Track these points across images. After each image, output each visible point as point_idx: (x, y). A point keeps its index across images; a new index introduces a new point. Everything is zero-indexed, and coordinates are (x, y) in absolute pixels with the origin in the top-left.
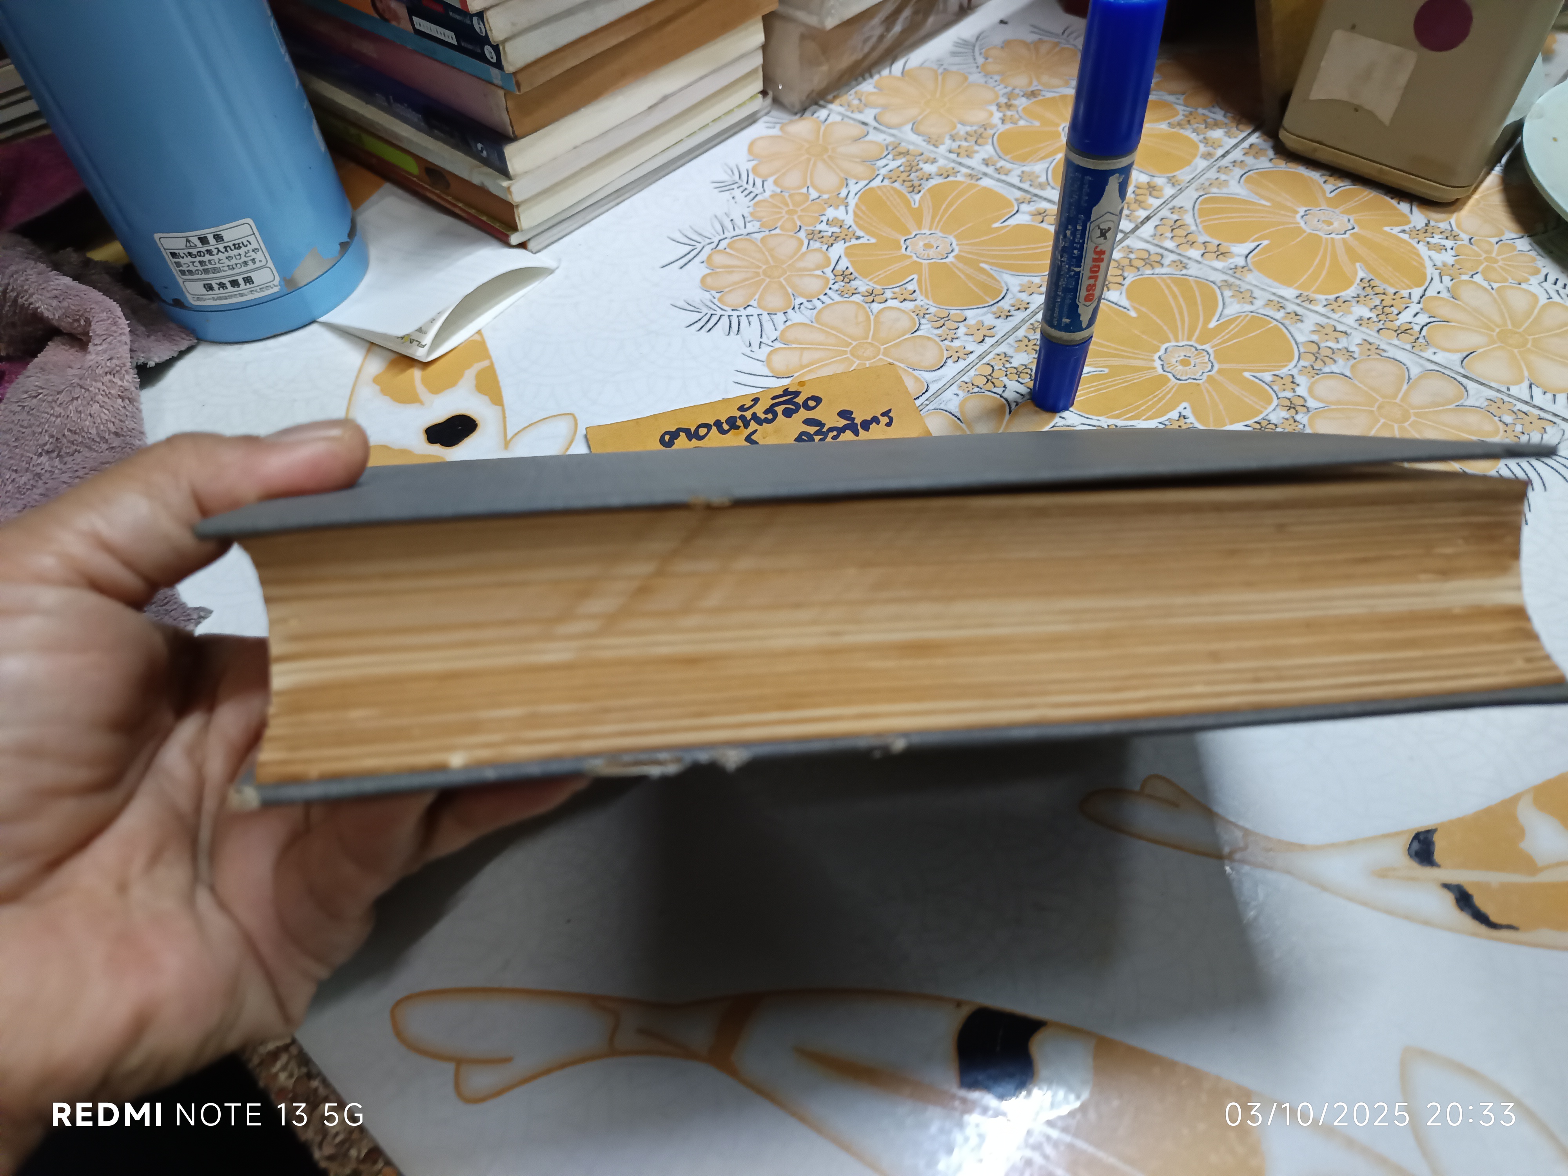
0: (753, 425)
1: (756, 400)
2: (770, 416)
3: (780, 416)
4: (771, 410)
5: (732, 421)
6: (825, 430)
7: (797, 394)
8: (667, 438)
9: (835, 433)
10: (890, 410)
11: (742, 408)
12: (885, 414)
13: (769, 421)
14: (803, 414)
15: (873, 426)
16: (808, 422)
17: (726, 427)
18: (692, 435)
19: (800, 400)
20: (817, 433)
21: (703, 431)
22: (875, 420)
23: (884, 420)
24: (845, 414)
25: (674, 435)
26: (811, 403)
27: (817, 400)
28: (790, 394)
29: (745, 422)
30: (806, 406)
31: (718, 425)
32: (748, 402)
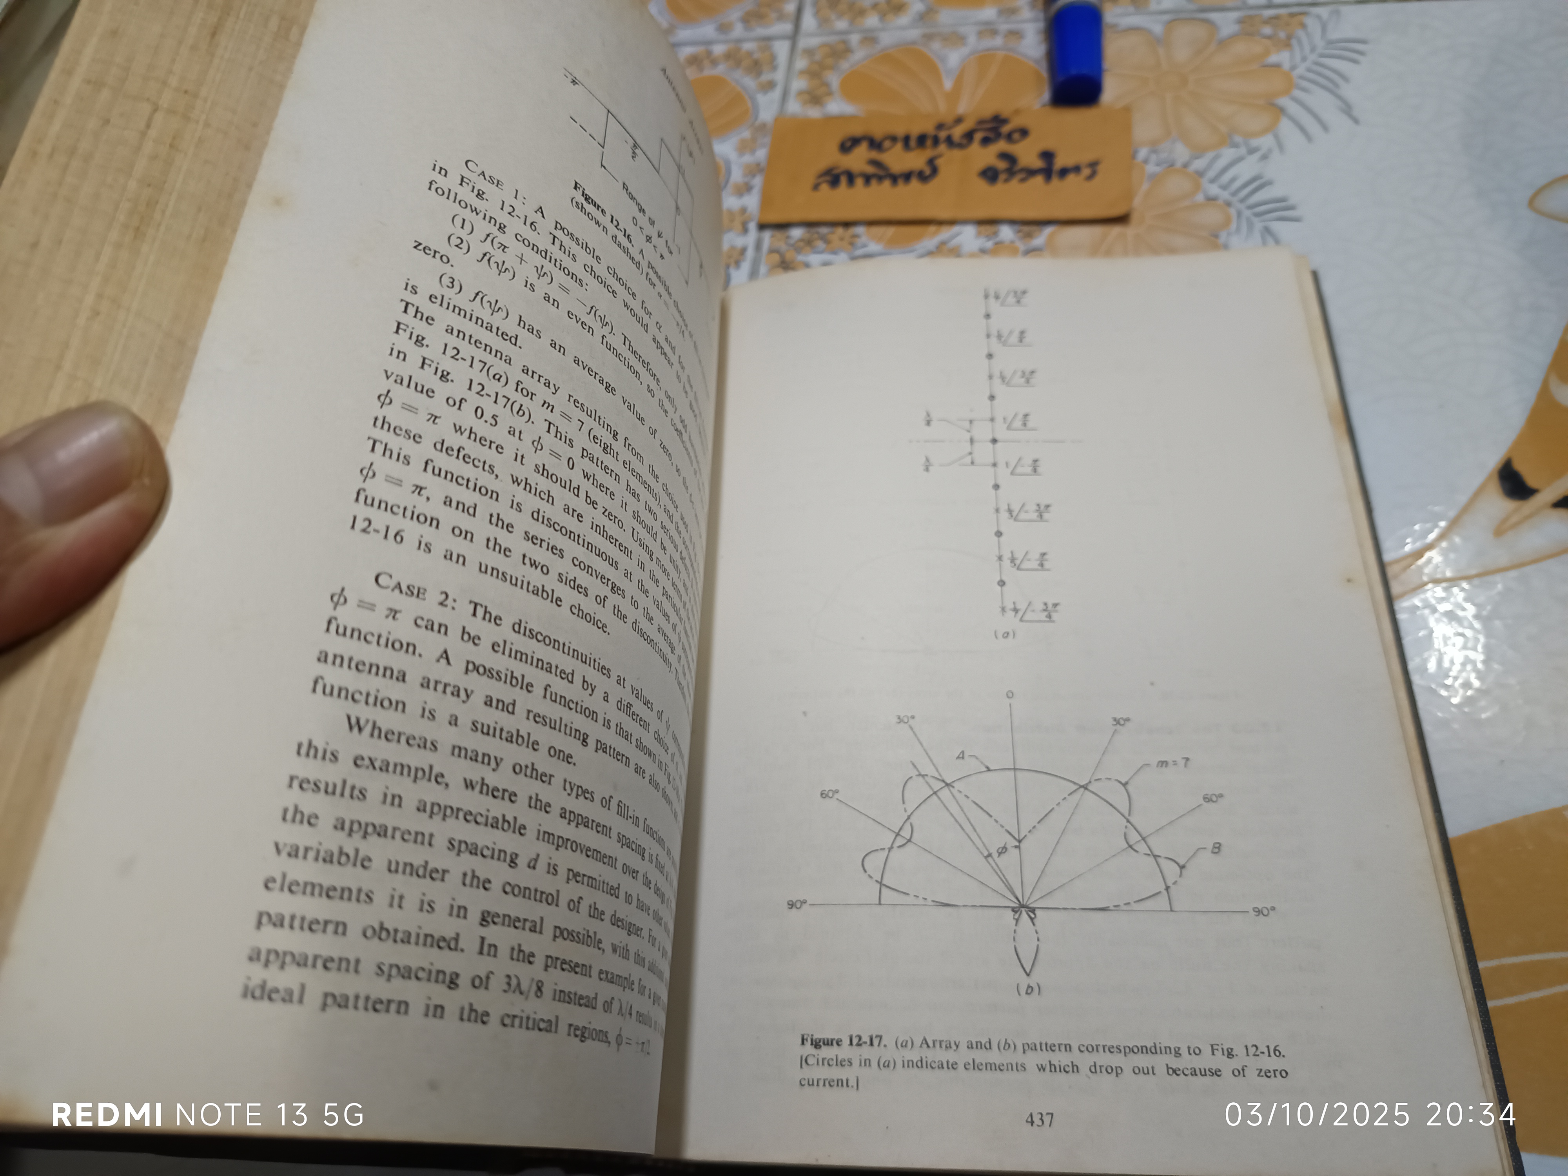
0: (942, 148)
1: (959, 120)
2: (965, 141)
3: (975, 145)
4: (969, 136)
5: (922, 140)
6: (1016, 168)
7: (1005, 121)
8: (848, 143)
9: (1023, 175)
10: (1100, 162)
11: (941, 127)
12: (1094, 165)
13: (961, 146)
14: (1002, 146)
15: (1071, 178)
16: (1003, 156)
17: (913, 143)
18: (875, 144)
19: (1005, 129)
20: (1006, 170)
22: (1077, 169)
23: (1086, 172)
24: (1047, 156)
25: (855, 141)
26: (1016, 136)
27: (1024, 133)
28: (998, 121)
29: (936, 141)
30: (1009, 137)
31: (907, 139)
32: (949, 119)
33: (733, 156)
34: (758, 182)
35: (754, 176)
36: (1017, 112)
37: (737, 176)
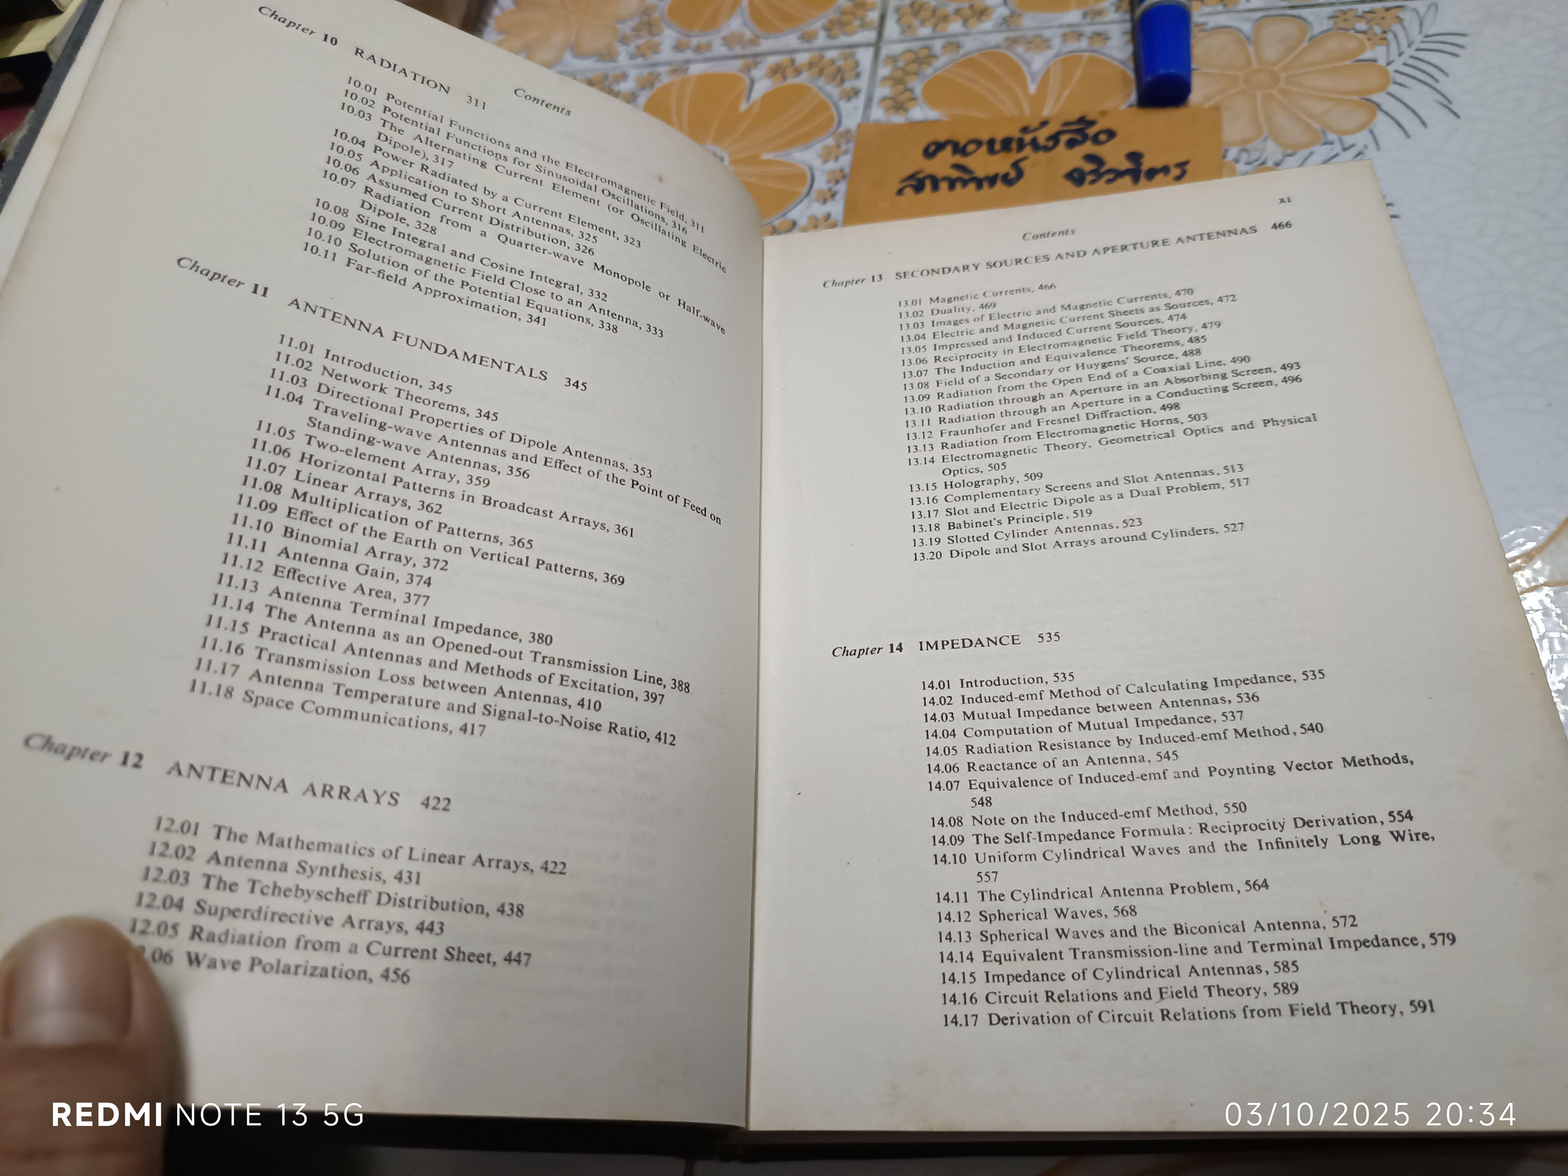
0: (1028, 150)
1: (1044, 123)
2: (1050, 144)
3: (1061, 147)
4: (1055, 138)
5: (1006, 144)
6: (1103, 170)
7: (1092, 123)
8: (932, 148)
9: (1111, 176)
10: (1186, 163)
11: (1025, 130)
12: (1182, 165)
13: (1046, 149)
14: (1088, 148)
15: (1160, 177)
16: (1090, 158)
17: (997, 147)
18: (959, 149)
19: (1091, 131)
20: (1092, 172)
21: (971, 147)
22: (1165, 170)
23: (1176, 172)
24: (1135, 157)
25: (941, 146)
26: (1103, 137)
27: (1111, 134)
28: (1085, 122)
29: (1021, 145)
30: (1096, 140)
31: (991, 143)
32: (1034, 124)
33: (817, 163)
34: (842, 188)
35: (837, 182)
36: (1104, 113)
37: (821, 183)
